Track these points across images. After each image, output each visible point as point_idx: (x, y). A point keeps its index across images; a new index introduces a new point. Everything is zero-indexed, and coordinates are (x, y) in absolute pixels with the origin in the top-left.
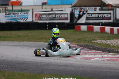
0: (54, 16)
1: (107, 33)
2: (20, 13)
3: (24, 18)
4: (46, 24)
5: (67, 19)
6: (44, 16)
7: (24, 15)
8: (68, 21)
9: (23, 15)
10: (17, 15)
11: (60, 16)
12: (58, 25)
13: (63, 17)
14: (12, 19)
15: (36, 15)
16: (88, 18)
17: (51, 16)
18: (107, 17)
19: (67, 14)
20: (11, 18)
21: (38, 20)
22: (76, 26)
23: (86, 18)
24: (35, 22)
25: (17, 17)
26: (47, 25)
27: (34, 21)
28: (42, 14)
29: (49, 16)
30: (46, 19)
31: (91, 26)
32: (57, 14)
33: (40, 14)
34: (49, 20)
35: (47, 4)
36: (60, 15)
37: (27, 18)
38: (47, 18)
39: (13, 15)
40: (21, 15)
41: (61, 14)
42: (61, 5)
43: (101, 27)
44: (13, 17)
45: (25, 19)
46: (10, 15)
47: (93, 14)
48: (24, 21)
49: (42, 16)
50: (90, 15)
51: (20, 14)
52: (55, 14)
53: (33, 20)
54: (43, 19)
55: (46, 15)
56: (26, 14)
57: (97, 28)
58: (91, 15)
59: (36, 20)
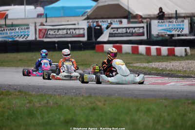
0: (65, 32)
1: (141, 54)
2: (17, 28)
3: (23, 36)
4: (54, 43)
5: (83, 36)
6: (51, 32)
7: (24, 30)
8: (85, 39)
9: (22, 31)
10: (13, 31)
11: (74, 32)
12: (71, 44)
13: (77, 33)
14: (6, 37)
15: (40, 30)
16: (112, 34)
17: (60, 32)
18: (138, 32)
19: (84, 29)
20: (5, 35)
21: (43, 38)
22: (97, 45)
23: (110, 34)
24: (38, 41)
25: (13, 34)
26: (56, 45)
27: (38, 39)
28: (49, 30)
29: (58, 32)
30: (54, 36)
31: (118, 45)
32: (70, 29)
33: (46, 30)
34: (59, 37)
35: (43, 16)
36: (73, 30)
37: (28, 36)
38: (56, 34)
39: (8, 32)
40: (19, 31)
41: (75, 29)
42: (64, 17)
43: (132, 47)
44: (9, 34)
45: (25, 37)
46: (4, 32)
47: (120, 28)
48: (24, 39)
49: (49, 33)
50: (114, 29)
51: (17, 30)
52: (67, 29)
53: (36, 38)
54: (50, 36)
55: (54, 31)
56: (27, 30)
57: (126, 48)
58: (116, 30)
59: (39, 37)
